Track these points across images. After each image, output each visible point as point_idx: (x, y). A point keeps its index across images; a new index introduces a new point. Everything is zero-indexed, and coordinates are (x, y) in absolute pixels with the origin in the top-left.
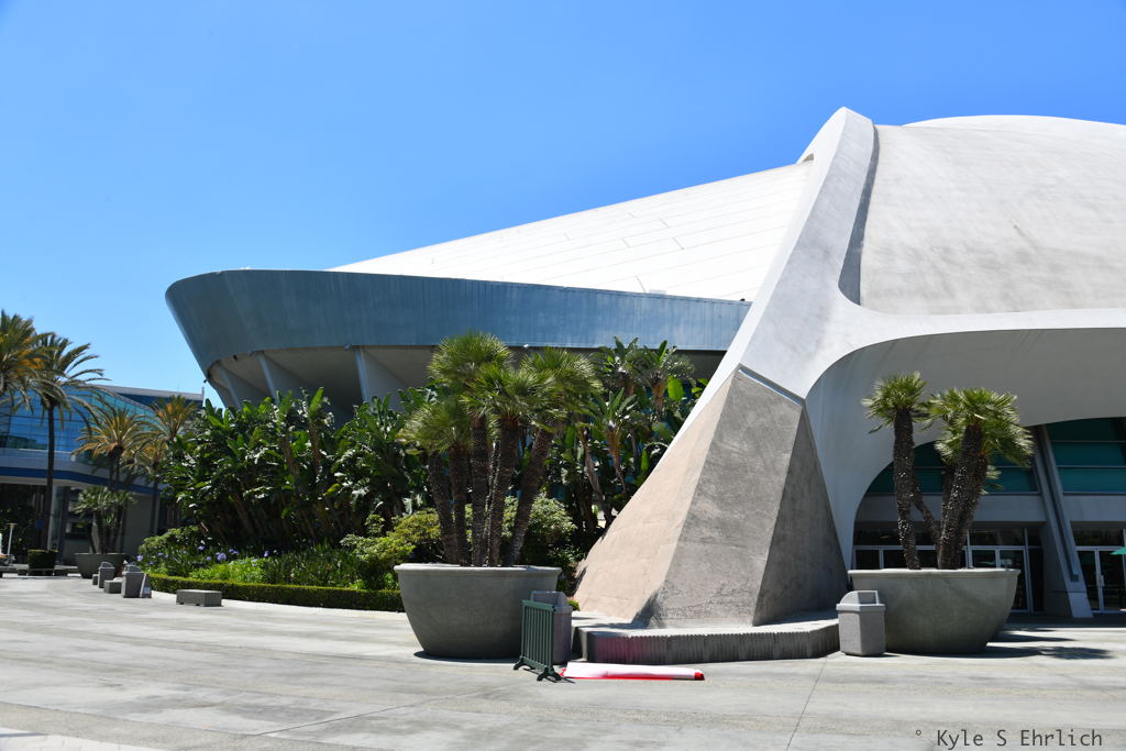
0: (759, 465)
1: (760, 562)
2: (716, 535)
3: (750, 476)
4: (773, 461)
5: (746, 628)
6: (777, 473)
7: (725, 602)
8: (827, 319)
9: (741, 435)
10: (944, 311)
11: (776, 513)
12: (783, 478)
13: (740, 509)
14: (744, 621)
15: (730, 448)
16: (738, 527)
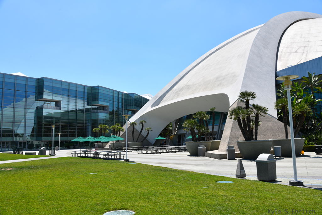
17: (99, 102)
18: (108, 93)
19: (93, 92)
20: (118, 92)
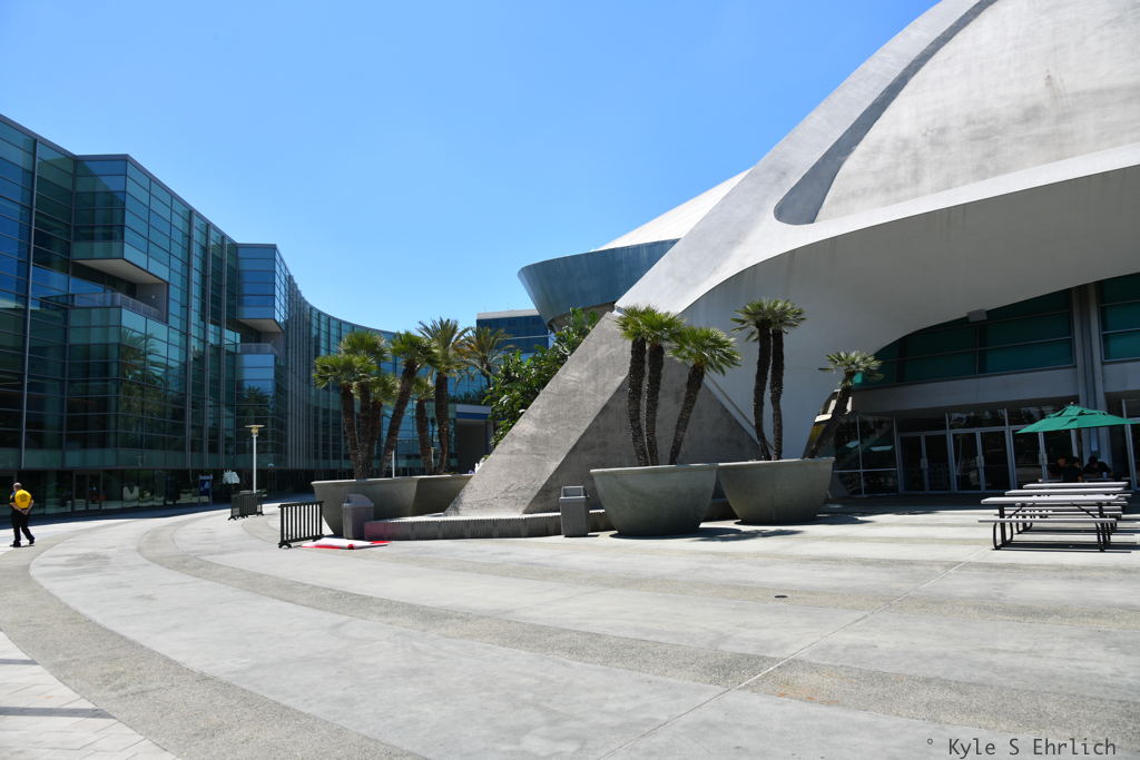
0: (590, 388)
1: (553, 466)
2: (524, 448)
3: (578, 398)
4: (604, 385)
5: (518, 515)
6: (604, 394)
7: (507, 498)
8: (740, 243)
9: (585, 366)
10: (898, 201)
11: (587, 425)
12: (607, 399)
13: (555, 426)
14: (516, 510)
15: (568, 378)
16: (546, 440)
17: (127, 247)
18: (166, 213)
19: (83, 185)
20: (208, 225)
